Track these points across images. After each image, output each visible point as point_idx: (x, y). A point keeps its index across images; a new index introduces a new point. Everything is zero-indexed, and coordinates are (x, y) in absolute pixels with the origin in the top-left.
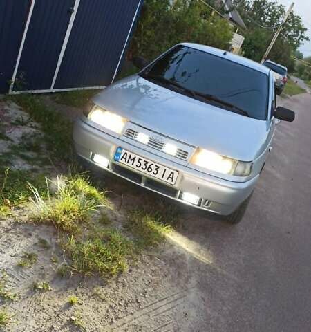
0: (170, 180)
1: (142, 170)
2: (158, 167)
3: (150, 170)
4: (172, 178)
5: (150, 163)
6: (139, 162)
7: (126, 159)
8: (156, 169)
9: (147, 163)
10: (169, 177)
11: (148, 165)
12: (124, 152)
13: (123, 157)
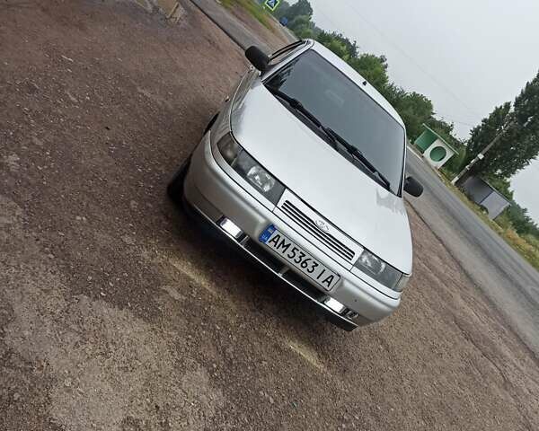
0: (326, 283)
1: (294, 263)
2: (317, 265)
3: (304, 265)
4: (329, 283)
5: (307, 257)
6: (293, 251)
7: (276, 243)
8: (313, 267)
9: (304, 255)
10: (326, 280)
11: (303, 259)
12: (276, 233)
13: (273, 240)
